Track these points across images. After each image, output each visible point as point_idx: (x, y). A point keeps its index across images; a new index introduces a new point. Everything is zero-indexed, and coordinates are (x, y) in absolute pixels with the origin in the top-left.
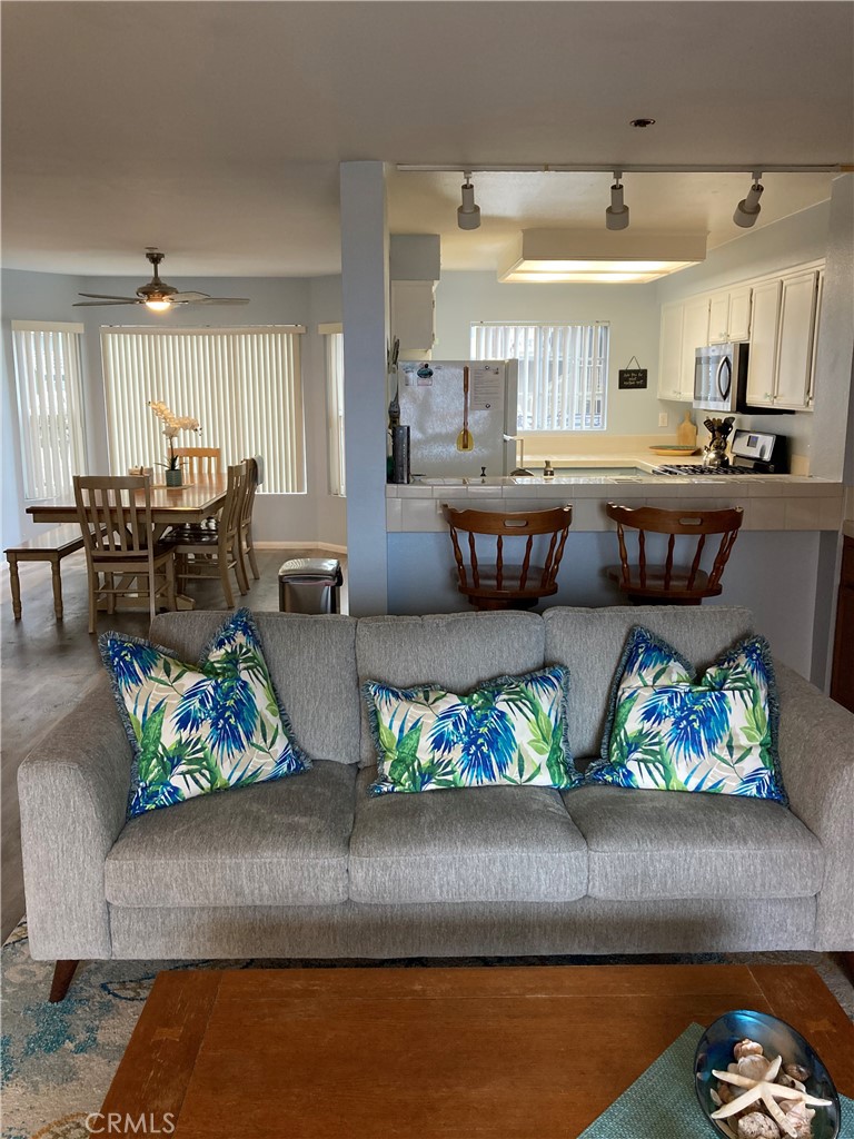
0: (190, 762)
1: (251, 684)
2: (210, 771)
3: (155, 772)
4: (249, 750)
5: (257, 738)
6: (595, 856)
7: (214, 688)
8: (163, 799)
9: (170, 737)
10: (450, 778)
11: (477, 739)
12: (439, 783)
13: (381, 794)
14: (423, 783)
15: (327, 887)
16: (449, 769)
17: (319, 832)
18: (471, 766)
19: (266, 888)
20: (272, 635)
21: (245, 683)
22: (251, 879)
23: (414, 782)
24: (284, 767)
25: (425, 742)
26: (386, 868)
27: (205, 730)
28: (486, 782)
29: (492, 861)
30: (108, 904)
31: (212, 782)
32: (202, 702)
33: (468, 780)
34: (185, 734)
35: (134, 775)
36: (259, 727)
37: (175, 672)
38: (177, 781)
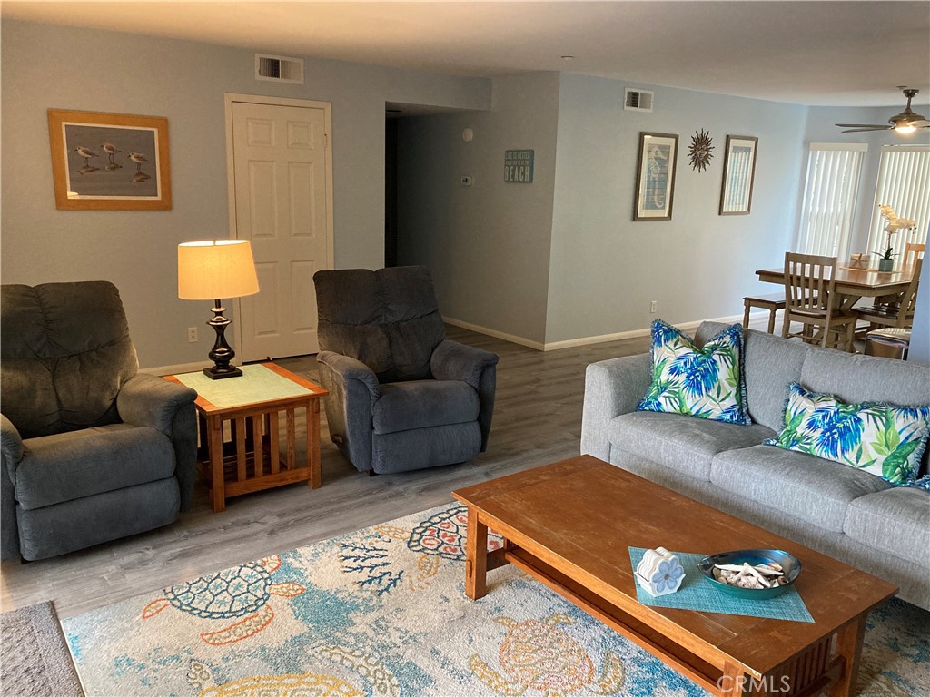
0: (670, 392)
1: (719, 363)
2: (680, 401)
3: (654, 391)
4: (705, 397)
5: (713, 393)
6: (851, 508)
7: (694, 358)
8: (653, 407)
9: (665, 376)
10: (808, 446)
11: (833, 429)
12: (801, 448)
13: (770, 445)
14: (792, 445)
15: (699, 468)
16: (809, 441)
17: (708, 442)
18: (823, 443)
19: (671, 458)
20: (754, 344)
21: (715, 361)
22: (665, 451)
23: (787, 443)
24: (728, 416)
25: (804, 423)
26: (728, 469)
27: (682, 378)
28: (832, 458)
29: (787, 486)
30: (611, 444)
31: (681, 407)
32: (685, 363)
33: (818, 452)
34: (671, 377)
35: (646, 392)
36: (716, 388)
37: (679, 345)
38: (661, 399)
